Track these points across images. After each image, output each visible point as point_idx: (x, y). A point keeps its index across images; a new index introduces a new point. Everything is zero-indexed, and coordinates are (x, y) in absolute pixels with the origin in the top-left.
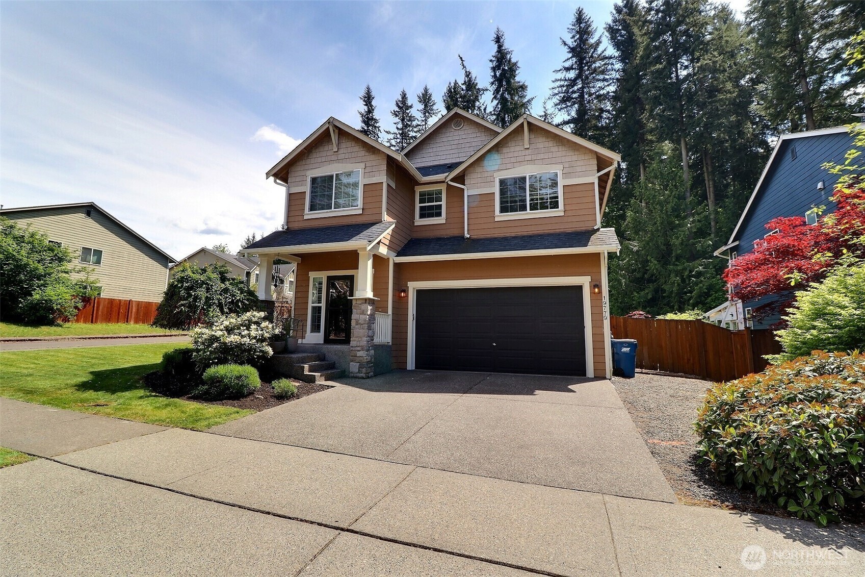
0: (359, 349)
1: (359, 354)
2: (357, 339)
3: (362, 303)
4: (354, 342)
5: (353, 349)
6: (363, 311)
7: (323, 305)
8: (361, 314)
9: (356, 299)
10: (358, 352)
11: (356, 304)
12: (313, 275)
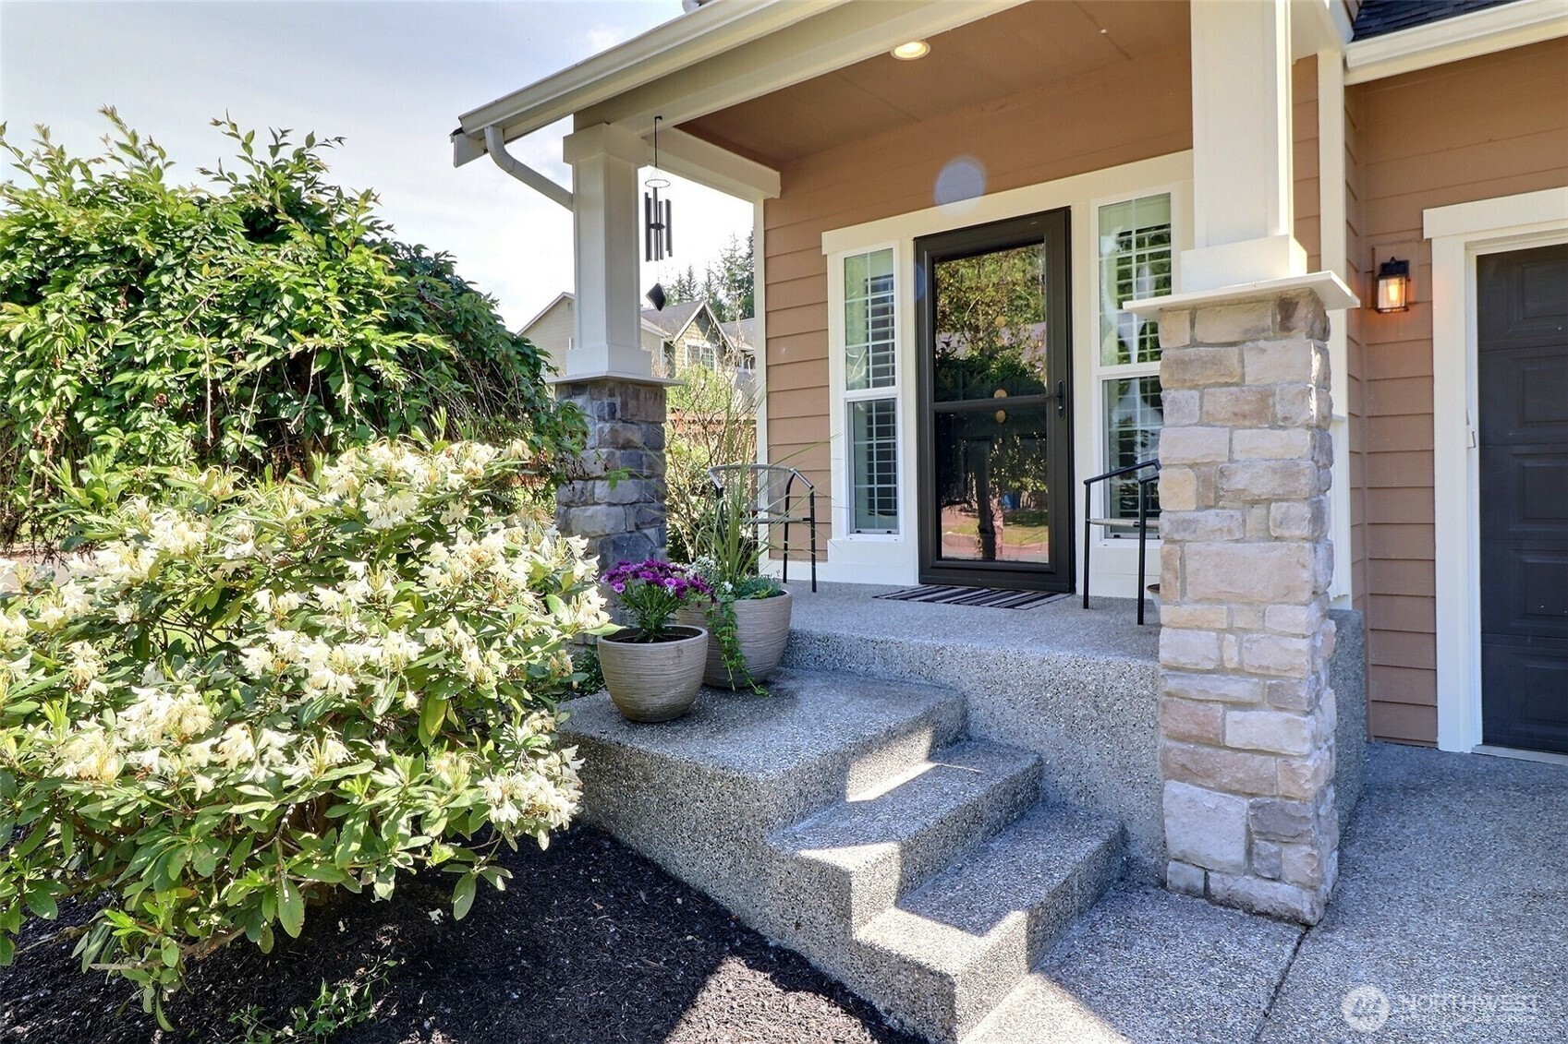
0: (1238, 689)
1: (1244, 729)
2: (1219, 616)
3: (1253, 335)
4: (1191, 636)
5: (1194, 686)
6: (1265, 395)
7: (904, 392)
8: (1240, 418)
9: (1194, 312)
10: (1235, 715)
11: (1195, 343)
12: (841, 245)
